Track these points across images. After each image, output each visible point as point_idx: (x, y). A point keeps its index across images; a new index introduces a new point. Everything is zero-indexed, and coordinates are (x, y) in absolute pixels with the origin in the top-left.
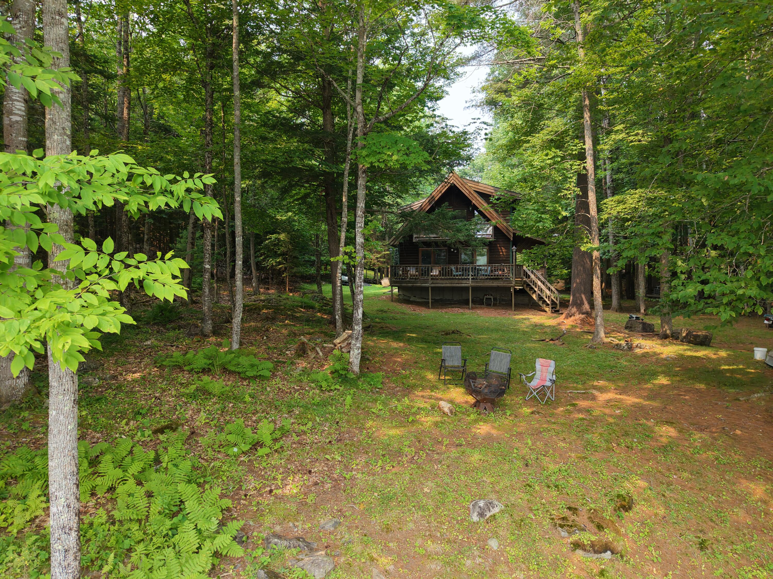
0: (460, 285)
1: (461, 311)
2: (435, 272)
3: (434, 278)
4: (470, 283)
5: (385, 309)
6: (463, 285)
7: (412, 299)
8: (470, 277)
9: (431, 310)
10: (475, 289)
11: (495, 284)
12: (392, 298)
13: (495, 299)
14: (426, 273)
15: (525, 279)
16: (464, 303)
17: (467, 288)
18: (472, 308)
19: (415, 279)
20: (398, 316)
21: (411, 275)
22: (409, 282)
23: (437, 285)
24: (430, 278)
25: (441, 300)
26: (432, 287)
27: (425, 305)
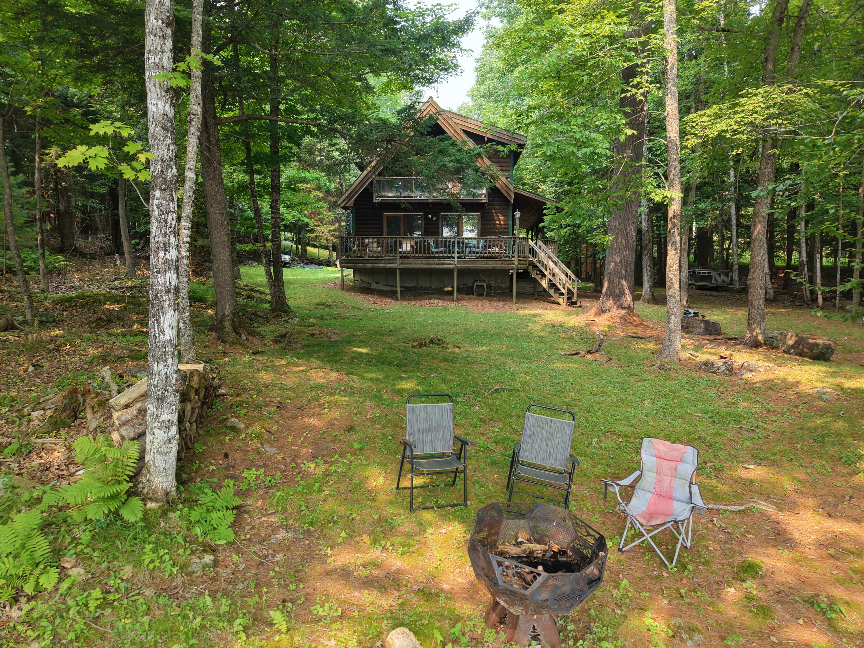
0: (441, 266)
1: (442, 303)
2: (406, 248)
3: (404, 256)
4: (455, 264)
5: (329, 301)
6: (445, 266)
7: (374, 286)
8: (456, 255)
9: (400, 303)
10: (462, 272)
11: (490, 265)
12: (343, 286)
13: (489, 287)
14: (393, 248)
15: (531, 258)
17: (450, 271)
18: (458, 300)
19: (376, 257)
21: (370, 251)
22: (368, 262)
23: (408, 266)
24: (398, 255)
25: (415, 288)
26: (401, 270)
27: (391, 295)
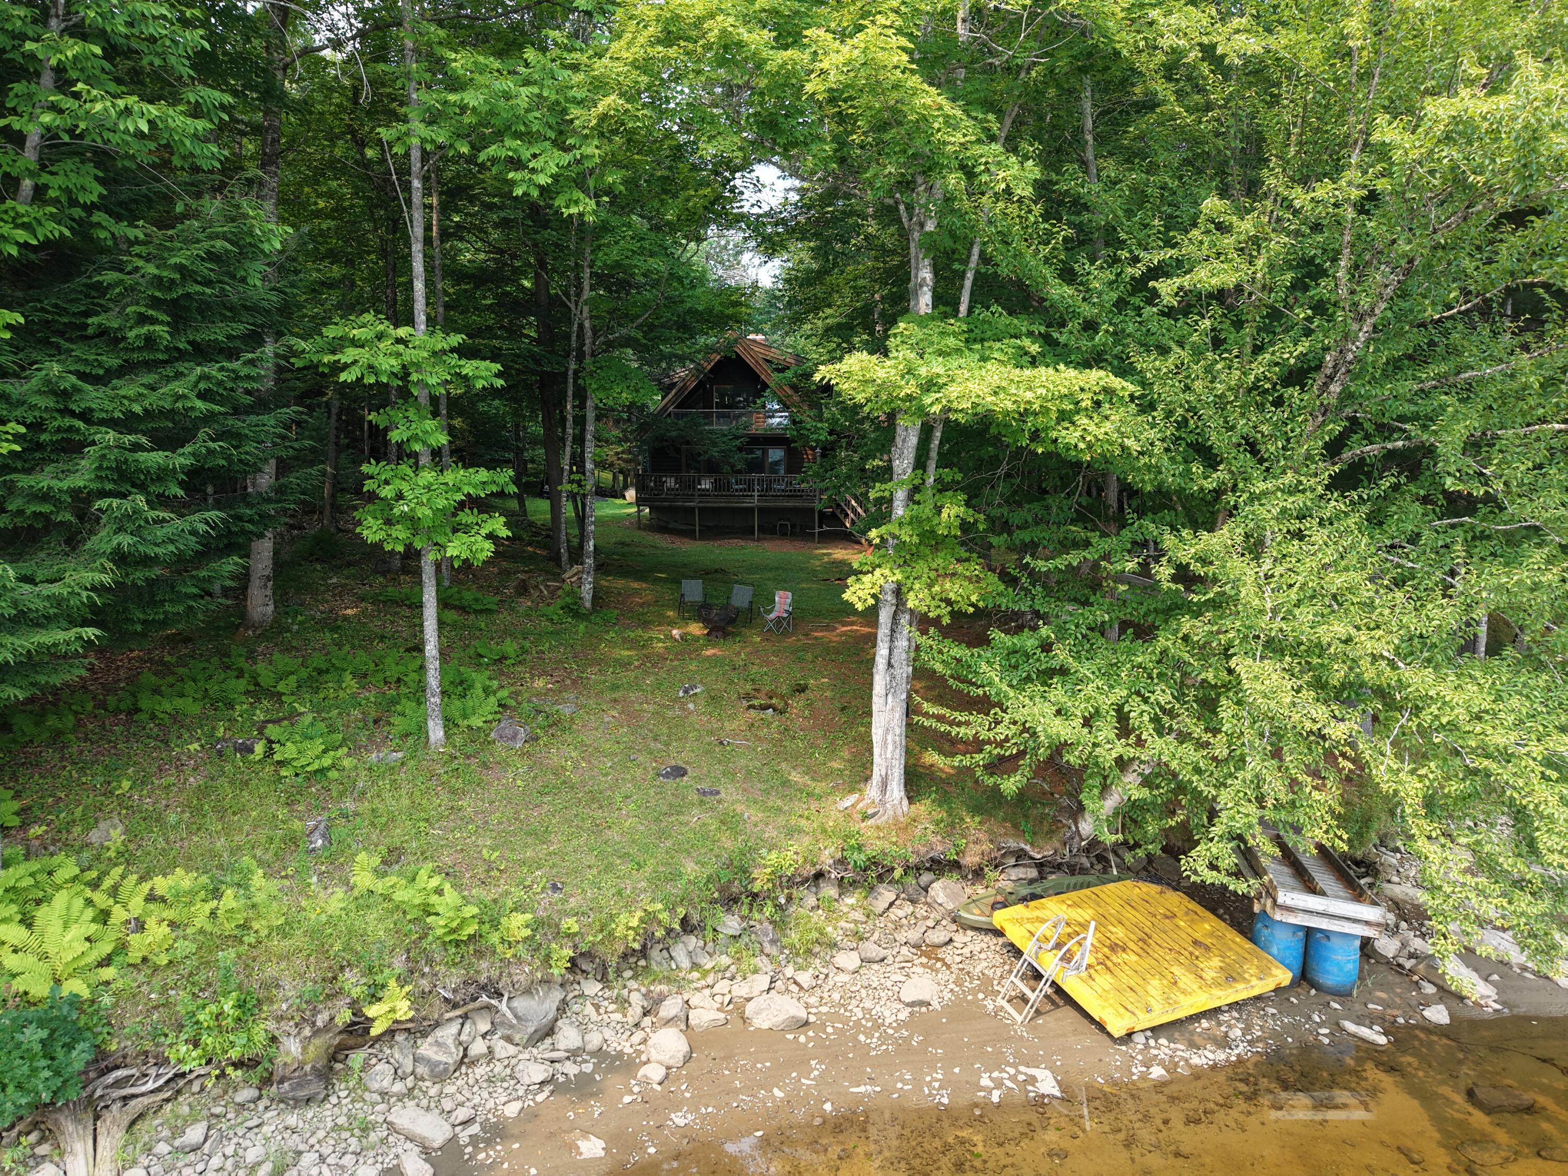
0: (741, 505)
1: (742, 543)
2: (706, 485)
3: (704, 493)
4: (755, 502)
5: (628, 540)
6: (745, 505)
7: (672, 525)
8: (756, 493)
9: (698, 543)
10: (761, 510)
11: (791, 504)
12: (639, 524)
13: (793, 526)
16: (746, 533)
17: (751, 510)
18: (759, 540)
19: (674, 494)
20: (646, 551)
21: (668, 490)
22: (665, 500)
23: (707, 505)
24: (697, 493)
25: (714, 527)
26: (700, 508)
27: (690, 534)
